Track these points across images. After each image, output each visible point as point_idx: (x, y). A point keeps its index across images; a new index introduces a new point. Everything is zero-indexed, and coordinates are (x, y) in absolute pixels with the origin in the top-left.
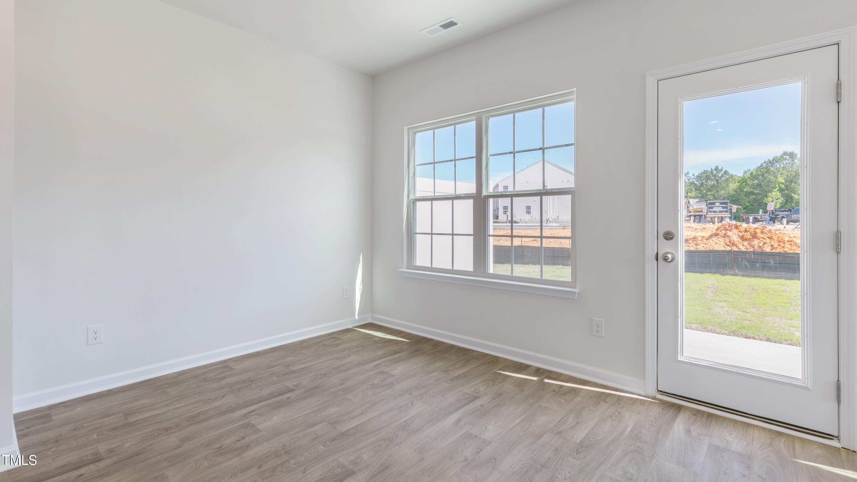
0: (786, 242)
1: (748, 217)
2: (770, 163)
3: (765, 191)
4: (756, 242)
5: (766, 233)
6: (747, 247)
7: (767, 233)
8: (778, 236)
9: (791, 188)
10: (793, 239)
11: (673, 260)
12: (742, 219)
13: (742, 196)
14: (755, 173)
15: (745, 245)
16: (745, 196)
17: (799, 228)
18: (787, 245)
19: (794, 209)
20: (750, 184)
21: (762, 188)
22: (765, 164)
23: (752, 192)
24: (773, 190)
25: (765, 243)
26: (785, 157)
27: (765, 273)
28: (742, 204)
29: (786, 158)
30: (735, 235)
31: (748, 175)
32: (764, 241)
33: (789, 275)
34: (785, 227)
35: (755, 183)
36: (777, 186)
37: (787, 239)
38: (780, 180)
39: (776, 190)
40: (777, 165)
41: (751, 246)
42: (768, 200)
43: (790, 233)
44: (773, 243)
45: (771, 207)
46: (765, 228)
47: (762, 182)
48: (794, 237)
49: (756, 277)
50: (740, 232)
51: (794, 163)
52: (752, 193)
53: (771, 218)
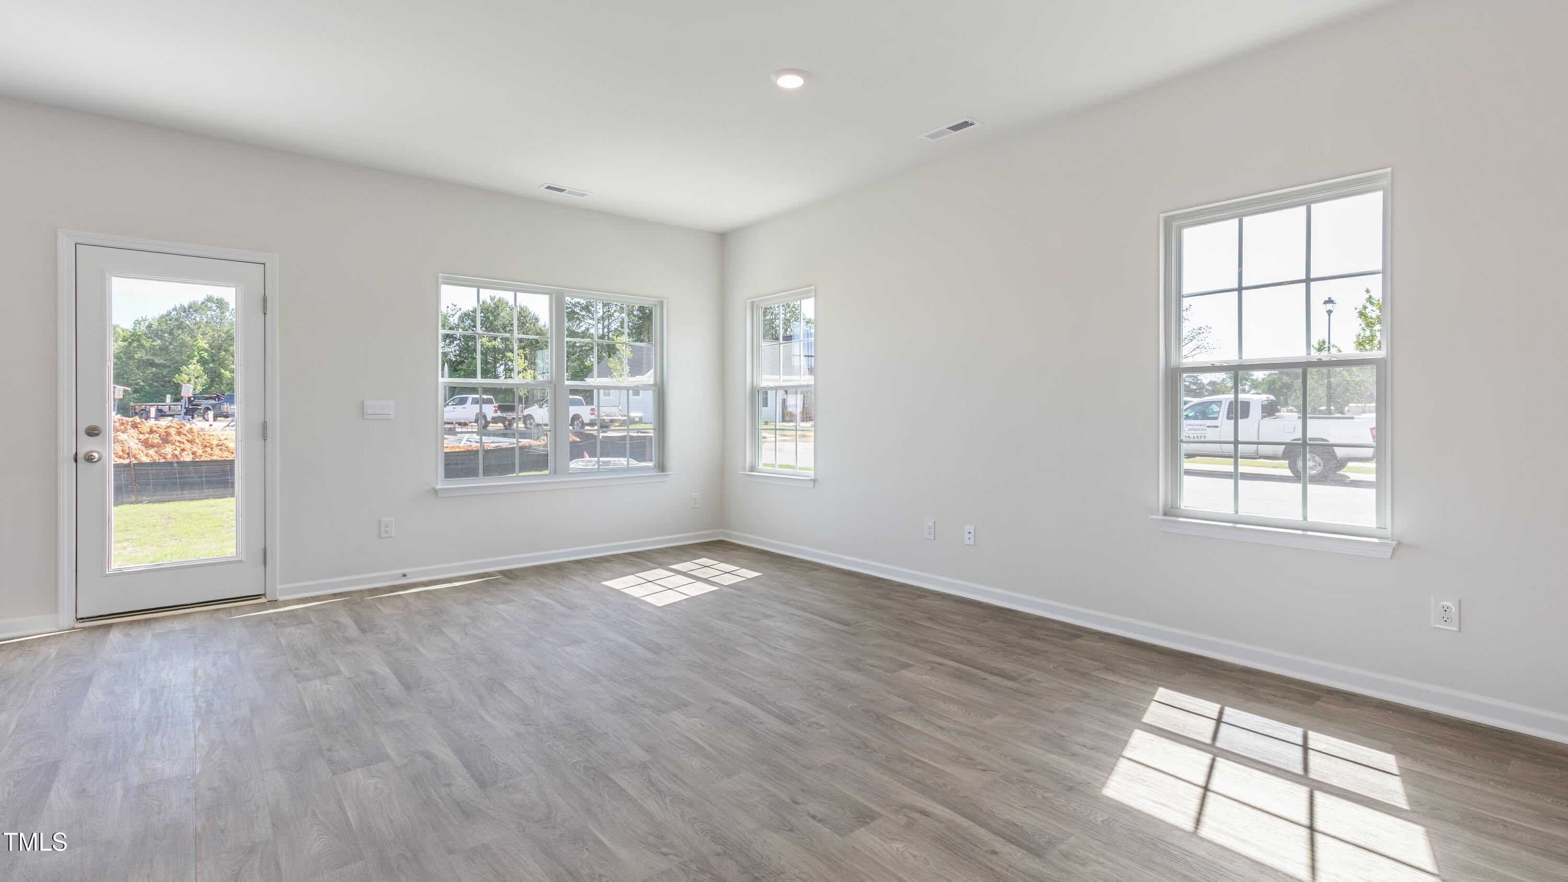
0: (214, 446)
1: (146, 408)
2: (185, 312)
3: (175, 361)
4: (168, 450)
5: (184, 434)
6: (154, 457)
7: (187, 433)
8: (202, 437)
9: (219, 358)
10: (225, 442)
11: (99, 459)
12: (133, 411)
13: (131, 367)
14: (156, 327)
15: (150, 455)
16: (138, 368)
17: (232, 426)
18: (217, 451)
19: (224, 395)
20: (148, 345)
21: (170, 355)
22: (175, 312)
23: (151, 361)
24: (191, 361)
25: (183, 450)
26: (209, 304)
27: (186, 493)
28: (132, 384)
29: (211, 307)
30: (131, 438)
31: (142, 328)
32: (182, 446)
33: (219, 491)
34: (211, 425)
35: (157, 346)
36: (196, 353)
37: (215, 442)
38: (200, 344)
39: (195, 361)
40: (196, 317)
41: (160, 455)
42: (182, 379)
43: (220, 434)
44: (195, 449)
45: (187, 391)
46: (182, 426)
47: (170, 344)
48: (225, 439)
49: (171, 501)
50: (141, 433)
51: (224, 317)
52: (152, 364)
53: (186, 410)
